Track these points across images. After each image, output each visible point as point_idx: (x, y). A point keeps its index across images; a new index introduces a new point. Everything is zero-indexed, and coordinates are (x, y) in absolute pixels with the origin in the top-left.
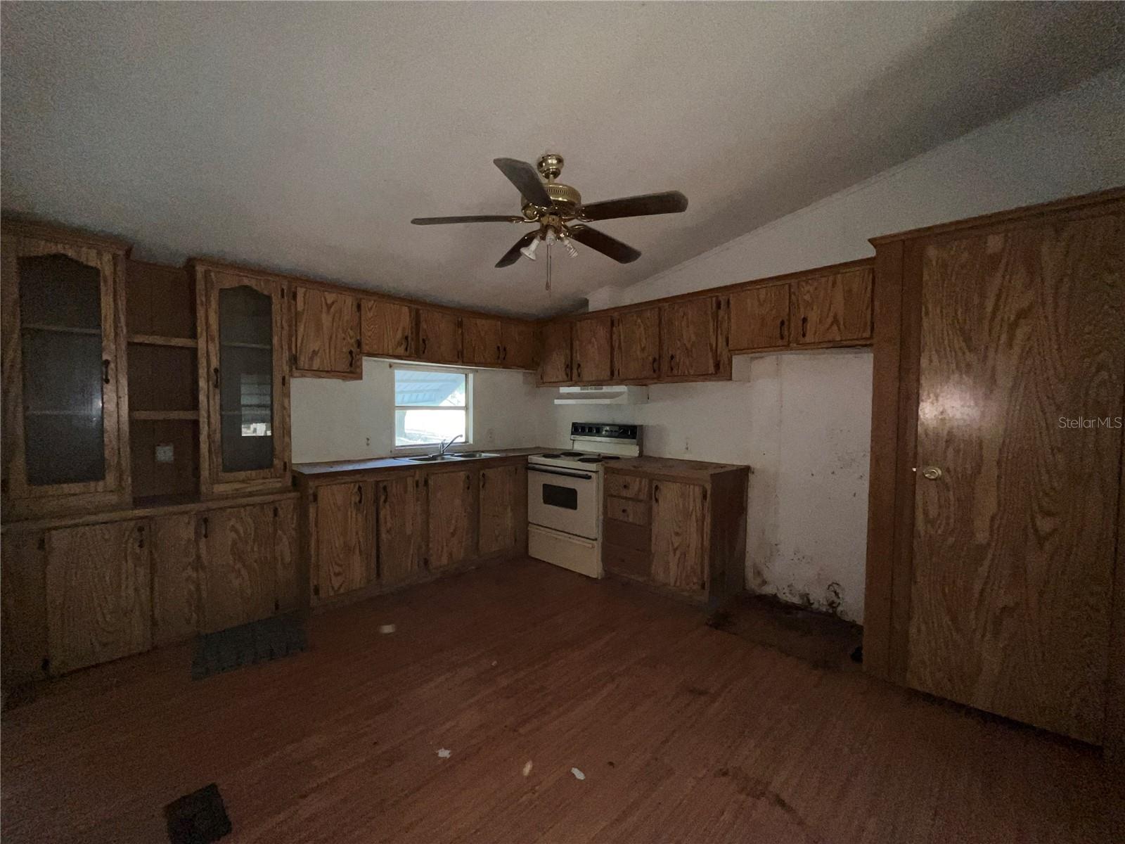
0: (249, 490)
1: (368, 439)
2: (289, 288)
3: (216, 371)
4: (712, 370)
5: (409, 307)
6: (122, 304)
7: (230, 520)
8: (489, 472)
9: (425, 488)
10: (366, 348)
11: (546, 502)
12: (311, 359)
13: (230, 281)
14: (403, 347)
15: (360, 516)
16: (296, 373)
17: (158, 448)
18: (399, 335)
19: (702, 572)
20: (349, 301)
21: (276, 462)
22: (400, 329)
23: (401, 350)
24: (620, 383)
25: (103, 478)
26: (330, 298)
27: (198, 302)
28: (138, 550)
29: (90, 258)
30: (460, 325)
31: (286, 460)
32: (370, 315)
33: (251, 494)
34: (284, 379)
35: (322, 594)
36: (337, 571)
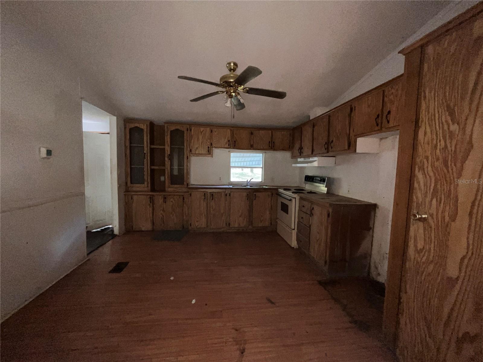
0: (177, 191)
1: (220, 178)
2: (189, 128)
3: (169, 154)
4: (346, 147)
5: (230, 129)
6: (149, 137)
7: (171, 199)
8: (257, 194)
9: (230, 197)
10: (214, 145)
11: (281, 210)
12: (196, 150)
13: (173, 128)
14: (228, 145)
15: (205, 203)
16: (191, 155)
17: (161, 177)
18: (226, 140)
19: (326, 256)
20: (208, 129)
21: (185, 183)
22: (227, 138)
23: (227, 146)
24: (315, 156)
25: (144, 184)
26: (202, 129)
27: (165, 135)
28: (150, 203)
29: (142, 126)
30: (252, 134)
31: (188, 183)
32: (216, 133)
33: (178, 192)
34: (187, 157)
35: (192, 226)
36: (197, 220)
